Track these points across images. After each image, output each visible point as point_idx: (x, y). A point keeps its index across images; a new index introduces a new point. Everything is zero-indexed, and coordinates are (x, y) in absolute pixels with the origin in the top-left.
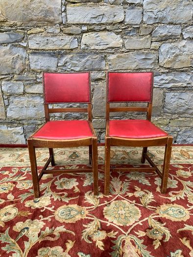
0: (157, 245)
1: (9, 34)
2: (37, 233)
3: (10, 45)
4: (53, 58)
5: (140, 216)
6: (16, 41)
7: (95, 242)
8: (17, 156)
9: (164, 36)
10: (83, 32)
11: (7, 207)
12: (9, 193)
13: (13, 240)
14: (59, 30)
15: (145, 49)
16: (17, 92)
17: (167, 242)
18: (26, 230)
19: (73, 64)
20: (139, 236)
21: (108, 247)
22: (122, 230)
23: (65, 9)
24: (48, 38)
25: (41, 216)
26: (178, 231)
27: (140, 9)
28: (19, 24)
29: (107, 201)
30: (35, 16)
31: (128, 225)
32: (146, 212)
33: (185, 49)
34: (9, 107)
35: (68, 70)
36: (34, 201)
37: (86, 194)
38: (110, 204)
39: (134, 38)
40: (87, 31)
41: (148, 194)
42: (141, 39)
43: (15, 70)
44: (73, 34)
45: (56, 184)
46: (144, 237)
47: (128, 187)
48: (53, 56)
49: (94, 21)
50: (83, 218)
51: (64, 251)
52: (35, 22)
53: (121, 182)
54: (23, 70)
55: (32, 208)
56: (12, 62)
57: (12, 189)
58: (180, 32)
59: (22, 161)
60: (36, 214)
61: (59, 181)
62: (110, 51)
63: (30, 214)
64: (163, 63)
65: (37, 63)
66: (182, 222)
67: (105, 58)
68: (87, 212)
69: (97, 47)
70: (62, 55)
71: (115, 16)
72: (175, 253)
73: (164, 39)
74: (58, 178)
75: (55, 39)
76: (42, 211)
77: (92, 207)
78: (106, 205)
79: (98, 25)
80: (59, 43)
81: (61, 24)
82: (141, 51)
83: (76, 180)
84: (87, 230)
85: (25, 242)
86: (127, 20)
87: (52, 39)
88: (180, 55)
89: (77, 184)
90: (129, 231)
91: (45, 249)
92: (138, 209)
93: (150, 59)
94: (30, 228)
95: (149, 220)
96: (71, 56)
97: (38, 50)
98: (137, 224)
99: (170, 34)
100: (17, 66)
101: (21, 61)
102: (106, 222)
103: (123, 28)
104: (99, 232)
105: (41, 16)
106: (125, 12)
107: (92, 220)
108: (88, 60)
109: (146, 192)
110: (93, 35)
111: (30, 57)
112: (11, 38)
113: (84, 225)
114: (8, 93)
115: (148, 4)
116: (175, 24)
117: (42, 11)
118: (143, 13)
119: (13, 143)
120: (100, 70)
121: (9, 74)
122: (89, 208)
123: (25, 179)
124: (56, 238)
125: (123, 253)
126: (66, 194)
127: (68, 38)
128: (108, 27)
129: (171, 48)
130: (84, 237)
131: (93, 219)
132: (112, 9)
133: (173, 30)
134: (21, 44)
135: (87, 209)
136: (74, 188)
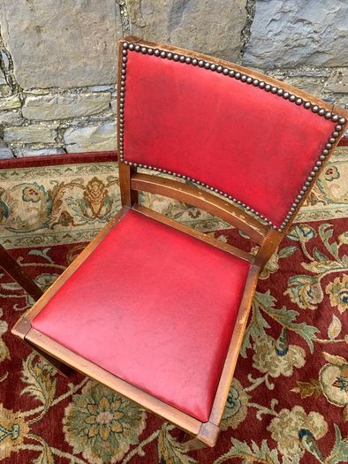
5: (143, 425)
29: (75, 384)
31: (113, 460)
37: (25, 364)
38: (79, 392)
50: (17, 449)
66: (229, 432)
68: (25, 428)
77: (37, 410)
78: (70, 399)
95: (160, 441)
98: (133, 453)
102: (67, 455)
107: (37, 454)
122: (32, 412)
131: (38, 448)
135: (27, 419)
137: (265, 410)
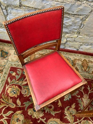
12: (17, 98)
16: (13, 4)
29: (79, 120)
37: (65, 109)
53: (89, 100)
55: (32, 117)
57: (19, 94)
63: (31, 123)
76: (38, 122)
114: (5, 4)
126: (53, 107)
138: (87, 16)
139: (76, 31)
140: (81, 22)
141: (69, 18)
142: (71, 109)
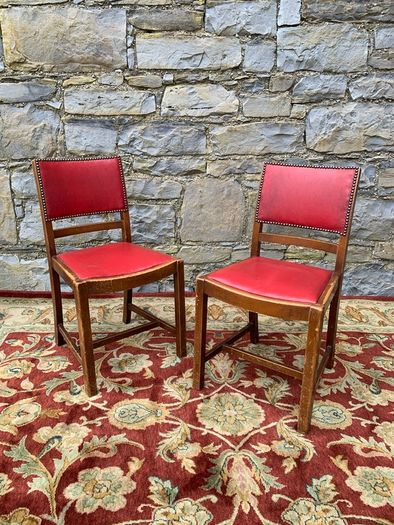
0: (289, 466)
1: (28, 86)
2: (76, 446)
3: (29, 105)
4: (109, 131)
5: (263, 419)
6: (41, 99)
7: (181, 461)
8: (36, 313)
9: (315, 94)
10: (166, 84)
11: (21, 402)
12: (24, 378)
13: (33, 457)
14: (121, 81)
15: (280, 117)
17: (308, 462)
18: (56, 441)
19: (146, 142)
20: (259, 452)
21: (203, 469)
22: (228, 442)
23: (134, 42)
24: (101, 94)
25: (83, 418)
26: (329, 444)
27: (270, 45)
28: (47, 67)
29: (205, 394)
30: (78, 53)
31: (239, 434)
32: (273, 413)
33: (354, 119)
34: (24, 220)
35: (137, 153)
36: (71, 392)
37: (165, 382)
38: (209, 398)
39: (261, 97)
40: (174, 83)
41: (279, 382)
42: (273, 99)
43: (38, 151)
44: (147, 88)
45: (111, 364)
46: (267, 453)
47: (244, 370)
48: (108, 127)
49: (186, 65)
50: (160, 422)
51: (125, 475)
52: (78, 65)
53: (231, 362)
54: (53, 152)
55: (67, 404)
56: (33, 136)
57: (29, 372)
58: (345, 87)
59: (46, 322)
60: (73, 414)
61: (116, 358)
62: (214, 119)
63: (63, 413)
64: (313, 144)
65: (78, 139)
66: (338, 431)
67: (205, 133)
68: (167, 413)
69: (191, 113)
70: (127, 126)
71: (224, 56)
72: (321, 479)
73: (316, 100)
74: (115, 354)
75: (112, 96)
76: (85, 409)
77: (175, 404)
78: (202, 401)
79: (193, 72)
80: (120, 103)
81: (125, 68)
82: (273, 121)
83: (148, 356)
84: (167, 442)
85: (56, 461)
86: (247, 64)
87: (108, 96)
88: (344, 129)
89: (151, 363)
90: (241, 444)
91: (92, 471)
92: (260, 407)
93: (289, 135)
94: (64, 437)
95: (278, 427)
96: (143, 127)
97: (82, 115)
98: (256, 432)
99: (326, 91)
100: (42, 145)
101: (50, 136)
102: (201, 429)
103: (239, 78)
104: (188, 444)
105: (89, 53)
106: (243, 50)
107: (176, 426)
108: (174, 136)
109: (276, 380)
110: (184, 89)
111: (66, 128)
112: (32, 94)
113: (161, 434)
114: (23, 194)
115: (285, 36)
116: (335, 73)
117: (90, 44)
118: (275, 52)
119: (28, 290)
120: (195, 155)
121: (26, 159)
122: (172, 405)
123: (52, 355)
124: (111, 454)
125: (229, 479)
126: (129, 380)
127: (137, 95)
128: (212, 77)
129: (329, 117)
130: (161, 452)
131: (177, 423)
132: (219, 44)
133: (331, 82)
134: (51, 104)
135: (167, 408)
136: (144, 371)
137: (369, 422)
138: (180, 201)
139: (171, 235)
140: (173, 213)
141: (149, 208)
142: (180, 381)
